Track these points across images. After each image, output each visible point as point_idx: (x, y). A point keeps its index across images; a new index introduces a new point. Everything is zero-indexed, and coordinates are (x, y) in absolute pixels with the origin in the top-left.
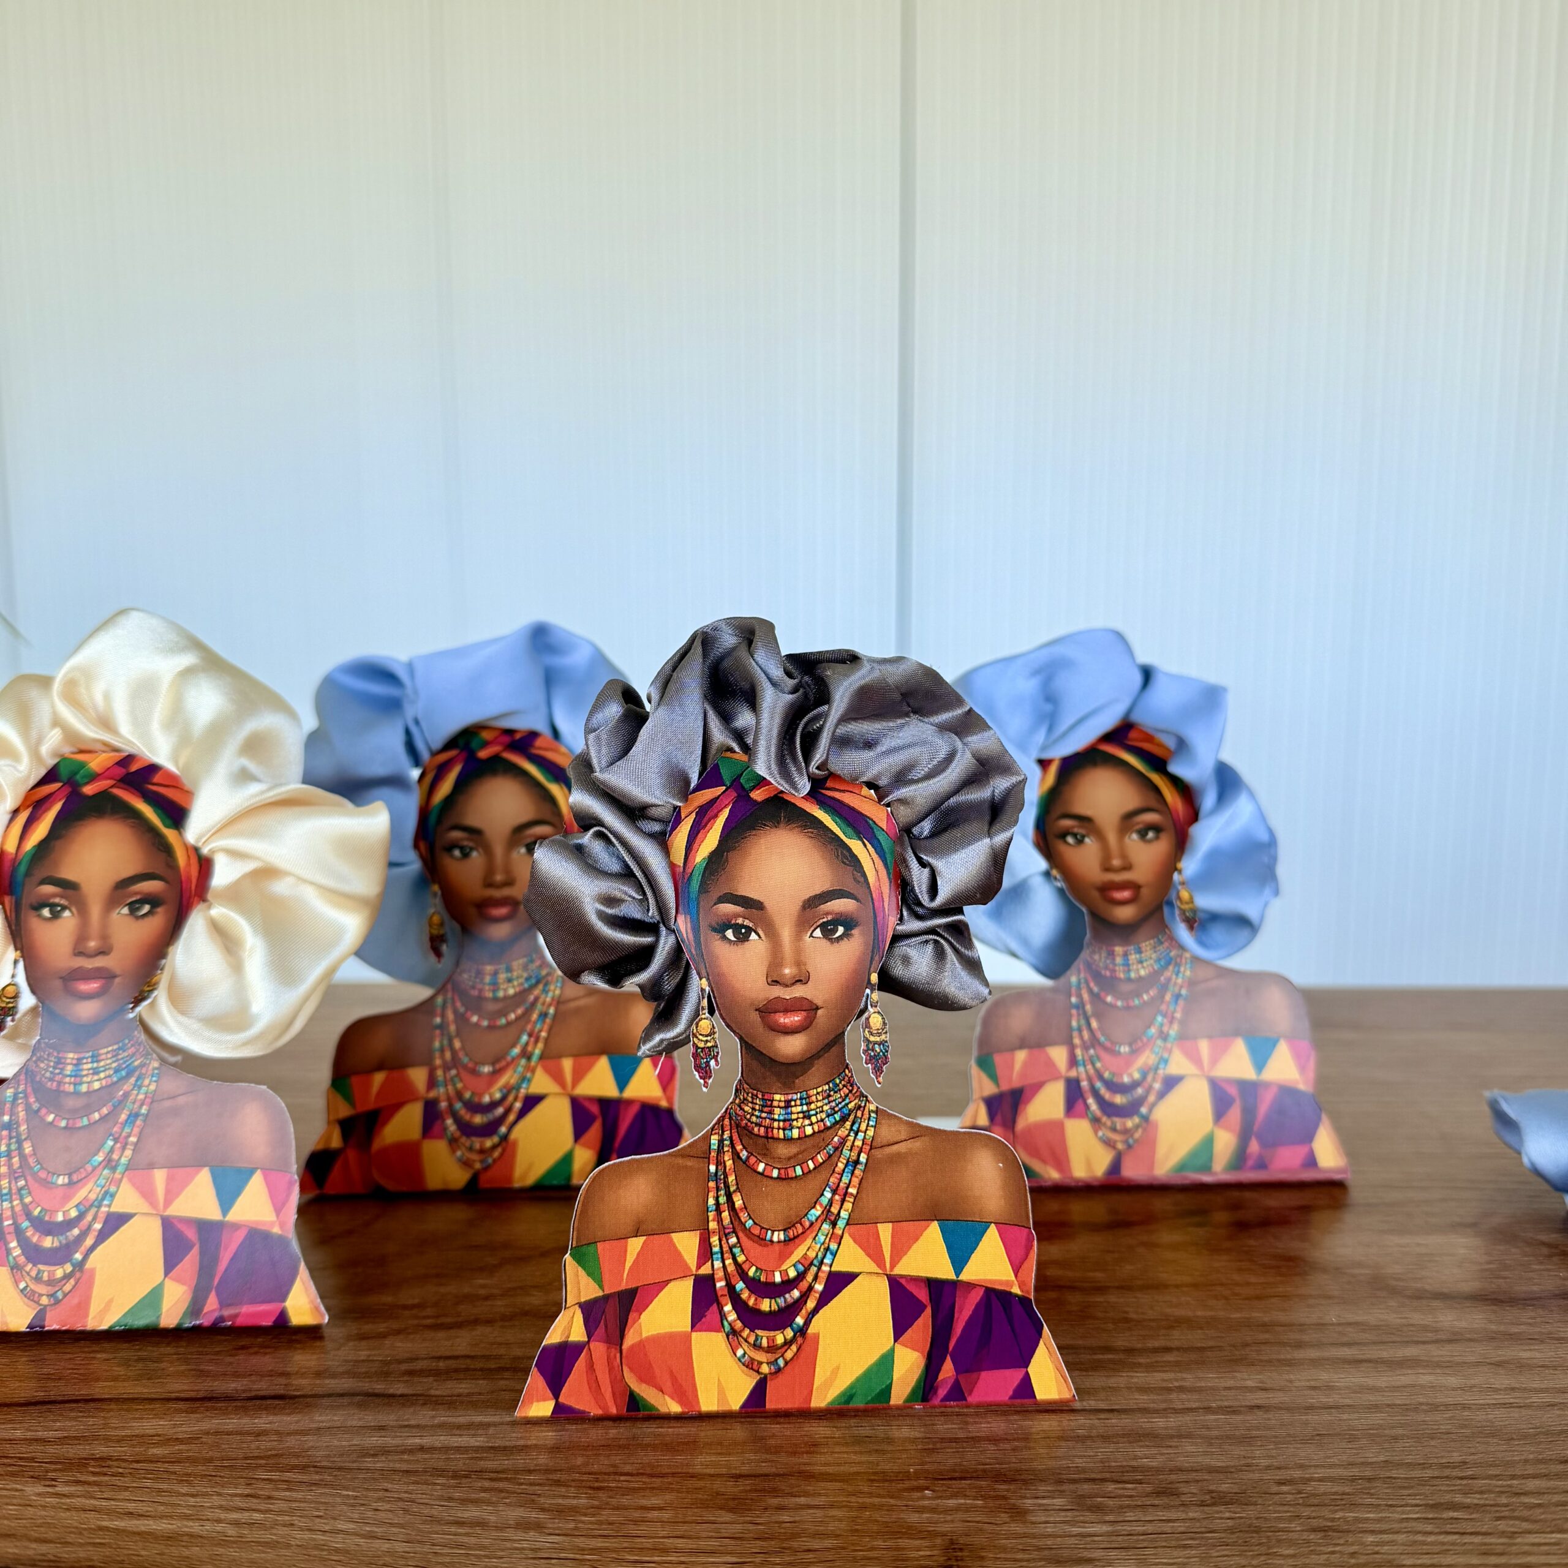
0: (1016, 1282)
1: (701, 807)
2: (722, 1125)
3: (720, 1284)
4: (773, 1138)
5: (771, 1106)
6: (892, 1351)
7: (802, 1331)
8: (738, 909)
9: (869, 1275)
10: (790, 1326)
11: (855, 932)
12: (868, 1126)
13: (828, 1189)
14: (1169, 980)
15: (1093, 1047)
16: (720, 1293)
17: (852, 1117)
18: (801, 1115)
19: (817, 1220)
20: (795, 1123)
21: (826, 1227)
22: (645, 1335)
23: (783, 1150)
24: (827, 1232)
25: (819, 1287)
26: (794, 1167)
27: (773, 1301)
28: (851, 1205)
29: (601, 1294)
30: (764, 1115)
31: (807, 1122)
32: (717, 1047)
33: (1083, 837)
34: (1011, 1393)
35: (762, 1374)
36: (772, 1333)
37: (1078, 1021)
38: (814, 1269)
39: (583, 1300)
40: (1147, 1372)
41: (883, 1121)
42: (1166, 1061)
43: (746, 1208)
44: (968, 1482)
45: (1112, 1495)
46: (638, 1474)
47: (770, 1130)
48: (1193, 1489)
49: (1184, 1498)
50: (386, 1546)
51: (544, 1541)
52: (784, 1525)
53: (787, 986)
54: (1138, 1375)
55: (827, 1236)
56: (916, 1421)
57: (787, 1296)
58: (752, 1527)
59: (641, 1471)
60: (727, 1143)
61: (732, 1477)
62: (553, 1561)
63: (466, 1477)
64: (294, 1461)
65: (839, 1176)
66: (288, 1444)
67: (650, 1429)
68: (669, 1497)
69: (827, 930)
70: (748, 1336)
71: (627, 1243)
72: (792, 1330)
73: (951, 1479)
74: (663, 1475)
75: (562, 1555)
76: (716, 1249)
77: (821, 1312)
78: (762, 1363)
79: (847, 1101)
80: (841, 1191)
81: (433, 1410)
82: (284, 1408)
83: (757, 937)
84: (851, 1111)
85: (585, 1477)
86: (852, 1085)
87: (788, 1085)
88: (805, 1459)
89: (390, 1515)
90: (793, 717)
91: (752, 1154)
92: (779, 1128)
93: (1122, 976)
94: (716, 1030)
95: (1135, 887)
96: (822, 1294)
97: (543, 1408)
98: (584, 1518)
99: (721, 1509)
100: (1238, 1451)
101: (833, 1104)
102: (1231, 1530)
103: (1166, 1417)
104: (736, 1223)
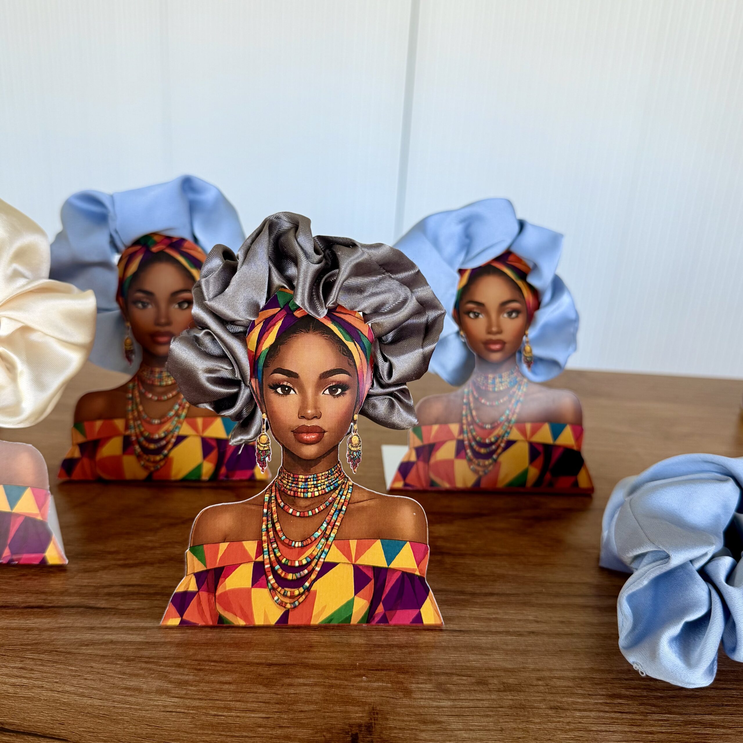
0: (418, 569)
1: (266, 319)
2: (271, 490)
3: (267, 566)
4: (298, 497)
5: (297, 481)
6: (353, 599)
7: (308, 589)
8: (284, 377)
9: (344, 564)
10: (302, 586)
11: (347, 392)
12: (347, 492)
13: (325, 522)
14: (514, 393)
15: (472, 424)
16: (267, 570)
17: (339, 488)
18: (313, 486)
19: (318, 537)
20: (309, 490)
21: (323, 541)
22: (227, 589)
23: (303, 503)
24: (323, 543)
25: (318, 569)
26: (308, 511)
27: (294, 575)
28: (337, 530)
29: (205, 569)
30: (293, 485)
31: (316, 489)
32: (270, 450)
33: (479, 314)
34: (411, 620)
35: (287, 608)
36: (293, 590)
37: (466, 411)
38: (315, 561)
39: (196, 572)
40: (481, 608)
41: (356, 491)
42: (509, 433)
43: (282, 530)
44: (385, 672)
45: (455, 683)
46: (221, 662)
47: (296, 493)
48: (495, 681)
49: (491, 687)
50: (89, 702)
51: (169, 701)
52: (291, 696)
53: (308, 419)
54: (476, 609)
55: (323, 545)
56: (363, 634)
57: (301, 572)
58: (275, 696)
59: (222, 660)
60: (273, 498)
61: (268, 665)
62: (174, 714)
63: (133, 660)
64: (46, 648)
65: (331, 517)
66: (43, 637)
67: (228, 634)
68: (235, 676)
69: (332, 390)
70: (281, 590)
71: (219, 545)
72: (303, 588)
73: (376, 670)
74: (232, 663)
75: (178, 710)
76: (266, 549)
77: (318, 580)
78: (287, 603)
79: (338, 480)
80: (332, 524)
81: (119, 618)
82: (43, 614)
83: (294, 393)
84: (339, 485)
85: (194, 662)
86: (340, 472)
87: (306, 471)
88: (305, 655)
89: (93, 683)
90: (318, 276)
91: (286, 504)
92: (301, 492)
93: (491, 389)
94: (270, 441)
95: (503, 343)
96: (319, 572)
97: (175, 621)
98: (190, 688)
99: (260, 684)
100: (520, 659)
101: (330, 481)
102: (511, 707)
103: (487, 637)
104: (277, 538)
